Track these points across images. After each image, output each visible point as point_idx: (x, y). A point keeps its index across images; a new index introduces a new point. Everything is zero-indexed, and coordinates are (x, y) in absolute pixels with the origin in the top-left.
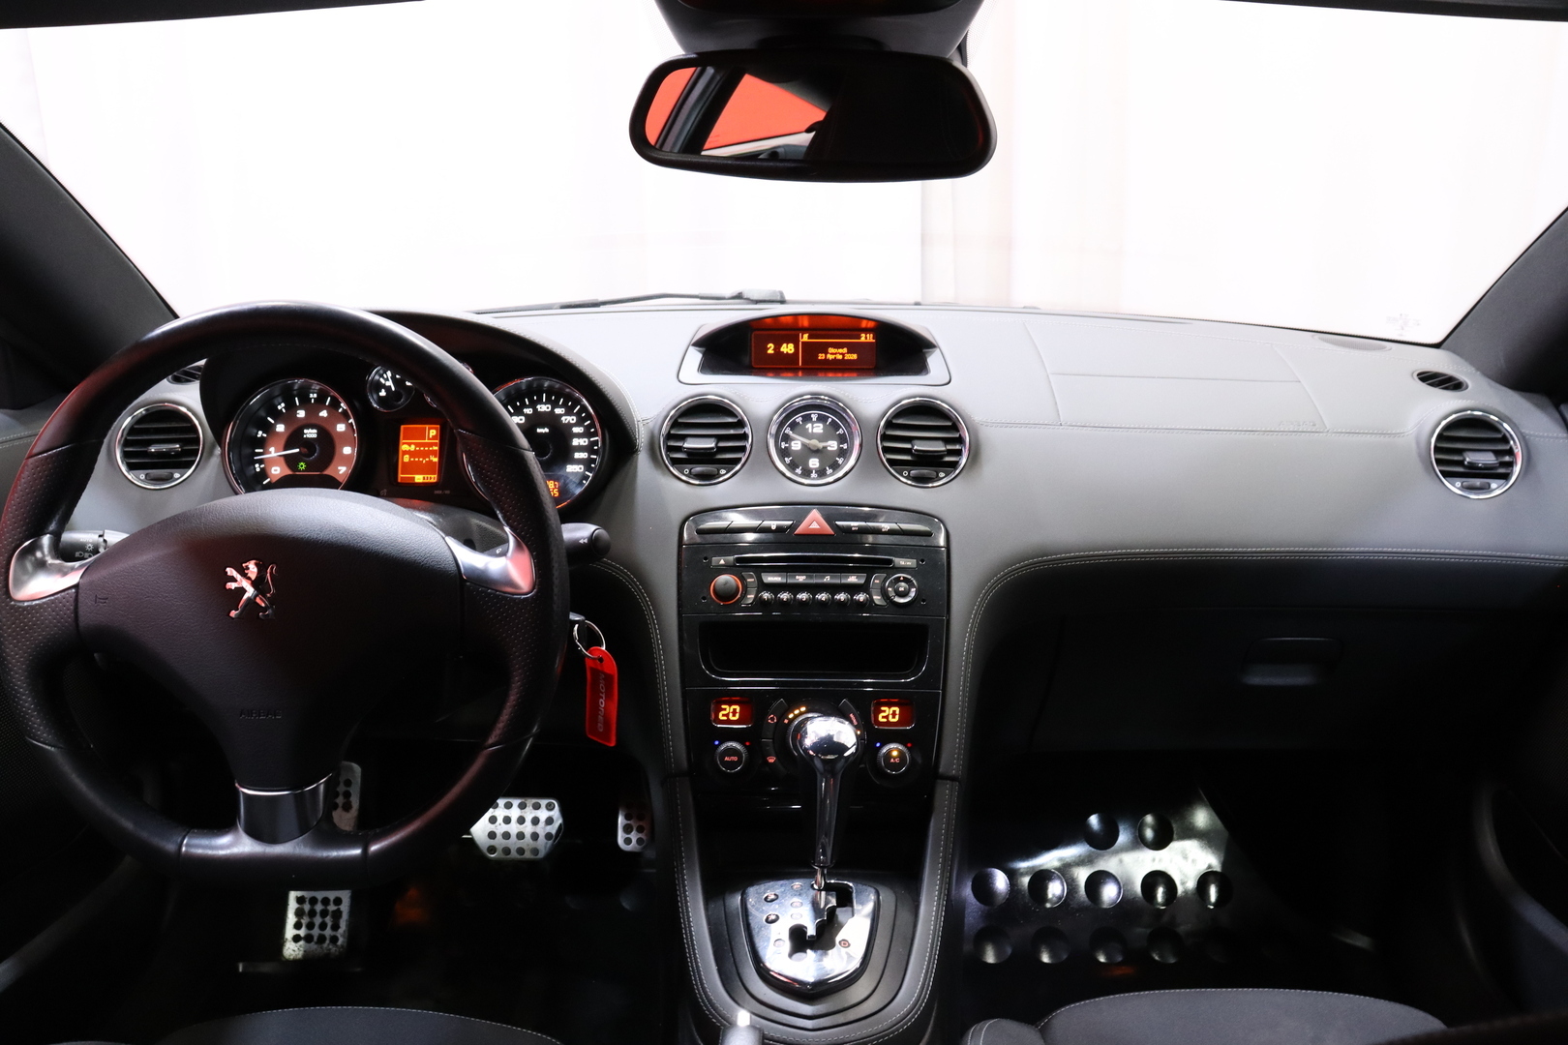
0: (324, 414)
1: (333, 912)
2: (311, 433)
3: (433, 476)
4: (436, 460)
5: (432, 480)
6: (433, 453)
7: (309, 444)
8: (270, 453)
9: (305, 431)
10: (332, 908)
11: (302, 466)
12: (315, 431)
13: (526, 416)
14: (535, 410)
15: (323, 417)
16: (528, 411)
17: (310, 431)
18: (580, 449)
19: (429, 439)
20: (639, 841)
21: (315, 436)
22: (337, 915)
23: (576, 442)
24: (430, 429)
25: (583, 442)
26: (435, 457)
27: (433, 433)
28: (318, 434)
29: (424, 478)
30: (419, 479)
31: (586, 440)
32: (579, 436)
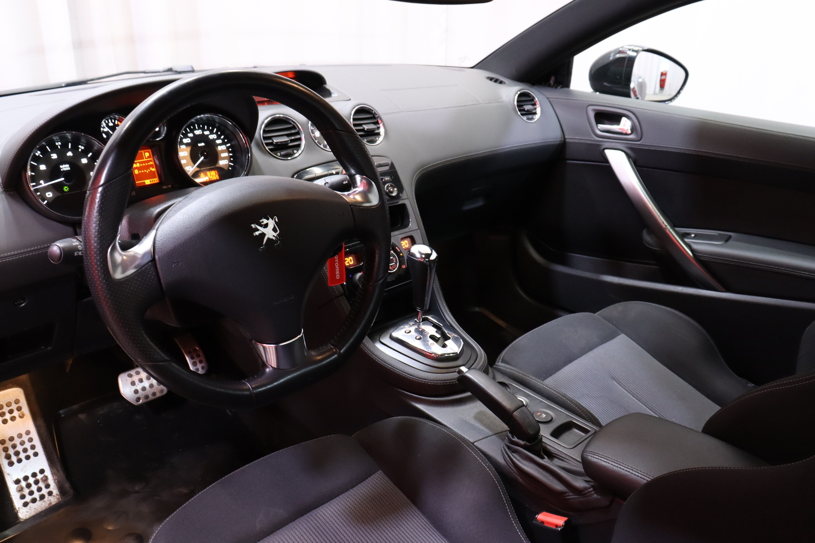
0: (70, 154)
1: (42, 479)
2: (65, 167)
3: (155, 179)
4: (154, 170)
5: (156, 182)
6: (151, 166)
7: (66, 174)
8: (41, 184)
9: (61, 167)
10: (39, 477)
11: (66, 189)
12: (68, 166)
13: (190, 138)
14: (194, 134)
15: (70, 156)
16: (191, 135)
17: (64, 166)
18: (223, 151)
19: (146, 158)
20: (203, 368)
21: (69, 169)
22: (45, 479)
23: (220, 148)
24: (144, 152)
25: (223, 147)
26: (153, 168)
27: (147, 154)
28: (70, 167)
29: (150, 181)
30: (148, 182)
31: (224, 146)
32: (220, 144)
